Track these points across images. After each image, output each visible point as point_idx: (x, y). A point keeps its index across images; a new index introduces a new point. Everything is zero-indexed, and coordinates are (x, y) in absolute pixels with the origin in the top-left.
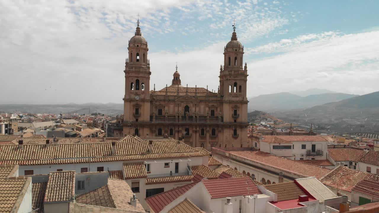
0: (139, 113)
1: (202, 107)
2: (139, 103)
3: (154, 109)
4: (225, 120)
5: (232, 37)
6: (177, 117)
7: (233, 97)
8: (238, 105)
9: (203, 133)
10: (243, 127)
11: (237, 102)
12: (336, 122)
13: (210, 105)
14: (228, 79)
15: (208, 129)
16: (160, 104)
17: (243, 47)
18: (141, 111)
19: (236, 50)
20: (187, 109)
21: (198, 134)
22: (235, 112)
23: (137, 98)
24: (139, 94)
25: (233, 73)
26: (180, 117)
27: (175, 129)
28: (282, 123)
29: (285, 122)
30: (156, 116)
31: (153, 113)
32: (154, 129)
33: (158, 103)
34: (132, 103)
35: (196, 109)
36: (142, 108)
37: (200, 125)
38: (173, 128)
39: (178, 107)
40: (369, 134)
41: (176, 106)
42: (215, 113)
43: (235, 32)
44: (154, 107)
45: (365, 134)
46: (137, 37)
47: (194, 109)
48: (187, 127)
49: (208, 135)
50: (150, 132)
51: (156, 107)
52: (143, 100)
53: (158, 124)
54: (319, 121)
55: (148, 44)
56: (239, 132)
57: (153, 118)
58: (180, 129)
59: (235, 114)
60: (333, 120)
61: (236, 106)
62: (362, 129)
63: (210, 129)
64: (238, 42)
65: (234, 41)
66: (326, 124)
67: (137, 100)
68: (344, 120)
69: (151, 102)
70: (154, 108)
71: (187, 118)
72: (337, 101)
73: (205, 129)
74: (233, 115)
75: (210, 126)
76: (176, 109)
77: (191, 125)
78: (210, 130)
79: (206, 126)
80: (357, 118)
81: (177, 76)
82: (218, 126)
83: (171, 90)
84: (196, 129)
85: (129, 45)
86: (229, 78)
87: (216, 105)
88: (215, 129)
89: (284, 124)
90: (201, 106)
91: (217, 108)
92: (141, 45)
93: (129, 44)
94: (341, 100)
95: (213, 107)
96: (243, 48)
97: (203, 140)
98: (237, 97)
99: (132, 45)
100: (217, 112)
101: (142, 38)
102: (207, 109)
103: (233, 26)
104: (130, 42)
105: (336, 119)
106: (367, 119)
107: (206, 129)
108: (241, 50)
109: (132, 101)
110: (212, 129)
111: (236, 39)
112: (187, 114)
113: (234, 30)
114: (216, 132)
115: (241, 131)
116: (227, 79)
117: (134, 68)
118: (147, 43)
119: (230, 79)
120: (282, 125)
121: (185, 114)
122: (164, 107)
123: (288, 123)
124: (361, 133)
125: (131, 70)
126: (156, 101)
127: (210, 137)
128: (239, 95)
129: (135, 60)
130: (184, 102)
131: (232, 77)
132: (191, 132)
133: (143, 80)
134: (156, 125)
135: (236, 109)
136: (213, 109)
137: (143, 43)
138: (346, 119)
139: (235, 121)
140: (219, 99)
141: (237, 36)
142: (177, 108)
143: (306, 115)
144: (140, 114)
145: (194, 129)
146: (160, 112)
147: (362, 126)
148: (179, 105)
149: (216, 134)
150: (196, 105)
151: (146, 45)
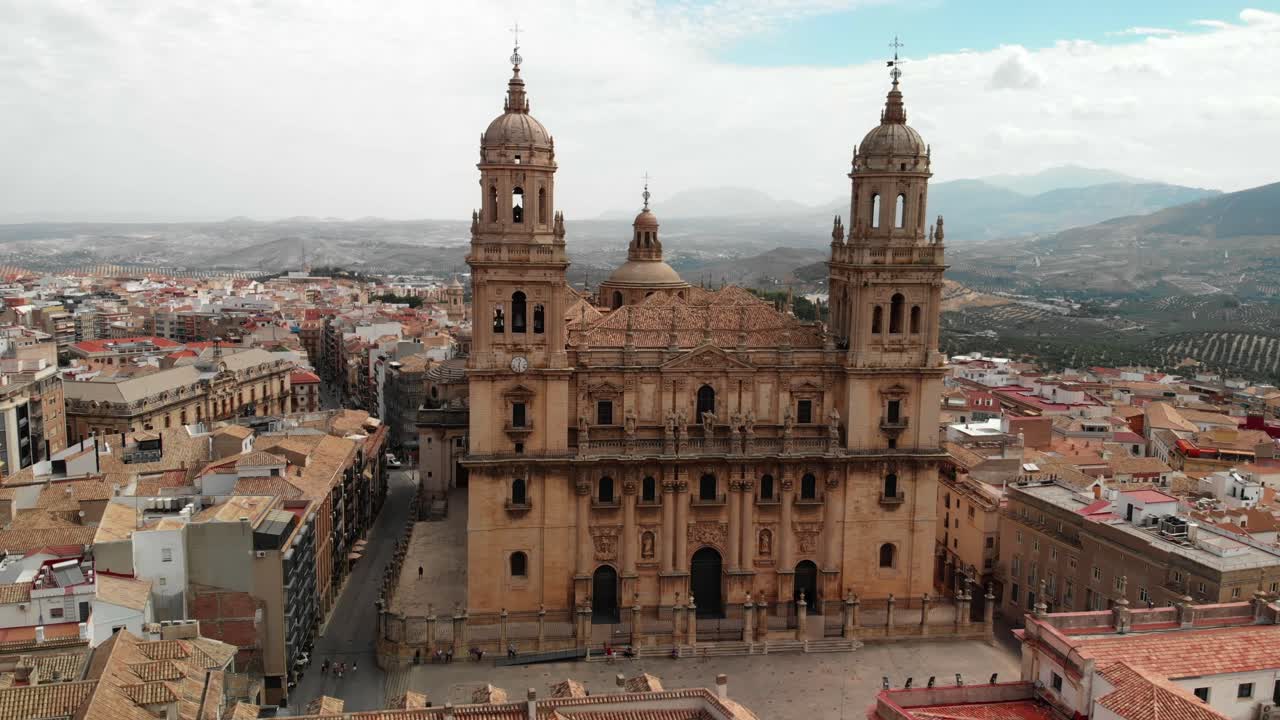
0: (528, 423)
1: (766, 389)
2: (526, 383)
3: (583, 403)
4: (853, 440)
5: (888, 110)
6: (670, 434)
7: (886, 350)
8: (906, 382)
9: (767, 492)
10: (923, 467)
11: (903, 373)
12: (1140, 285)
13: (796, 381)
14: (871, 281)
15: (788, 476)
16: (606, 384)
17: (929, 150)
18: (533, 414)
19: (903, 166)
20: (706, 399)
21: (749, 497)
22: (894, 409)
23: (520, 364)
24: (524, 347)
25: (889, 258)
26: (684, 435)
27: (662, 478)
28: (958, 293)
29: (969, 291)
30: (591, 431)
31: (581, 420)
32: (584, 482)
33: (596, 381)
34: (502, 385)
35: (740, 397)
36: (538, 401)
37: (757, 464)
38: (656, 476)
39: (674, 393)
40: (1255, 338)
41: (667, 390)
42: (816, 411)
43: (900, 88)
44: (581, 395)
45: (1243, 338)
46: (515, 117)
47: (732, 400)
48: (709, 470)
49: (788, 499)
50: (569, 493)
51: (590, 394)
52: (541, 374)
53: (600, 464)
54: (1084, 283)
55: (555, 150)
56: (904, 483)
57: (581, 439)
58: (683, 478)
59: (893, 421)
60: (1129, 278)
61: (897, 386)
62: (1229, 312)
63: (795, 475)
64: (909, 132)
65: (896, 126)
66: (1105, 295)
67: (518, 375)
68: (1166, 278)
69: (573, 378)
70: (584, 398)
71: (709, 433)
72: (1145, 212)
73: (775, 474)
74: (886, 420)
75: (796, 464)
76: (667, 402)
77: (722, 463)
78: (794, 481)
79: (780, 464)
80: (1211, 272)
81: (648, 230)
82: (826, 465)
83: (641, 319)
84: (743, 477)
85: (483, 155)
86: (875, 281)
87: (816, 380)
88: (815, 474)
89: (968, 296)
90: (763, 386)
91: (822, 393)
92: (532, 155)
93: (483, 149)
94: (1158, 208)
95: (807, 389)
96: (928, 154)
97: (768, 519)
98: (901, 351)
99: (493, 156)
100: (822, 408)
101: (533, 125)
102: (785, 398)
103: (890, 64)
104: (487, 143)
105: (1140, 277)
106: (1243, 276)
107: (781, 476)
108: (921, 167)
109: (500, 376)
110: (801, 475)
111: (901, 120)
112: (709, 421)
113: (895, 83)
114: (819, 489)
115: (914, 480)
116: (866, 284)
117: (504, 250)
118: (552, 143)
119: (875, 285)
120: (961, 300)
121: (699, 420)
122: (622, 393)
123: (980, 292)
124: (1230, 333)
125: (495, 256)
126: (589, 373)
127: (795, 504)
128: (913, 343)
129: (506, 218)
130: (697, 374)
131: (885, 277)
132: (721, 490)
133: (539, 292)
134: (590, 466)
135: (895, 399)
136: (806, 395)
137: (536, 148)
138: (1174, 277)
139: (892, 444)
140: (832, 359)
141: (903, 107)
142: (671, 396)
143: (1038, 261)
144: (532, 426)
145: (736, 477)
146: (605, 412)
147: (1230, 303)
148: (676, 387)
149: (817, 495)
150: (740, 382)
151: (550, 152)
